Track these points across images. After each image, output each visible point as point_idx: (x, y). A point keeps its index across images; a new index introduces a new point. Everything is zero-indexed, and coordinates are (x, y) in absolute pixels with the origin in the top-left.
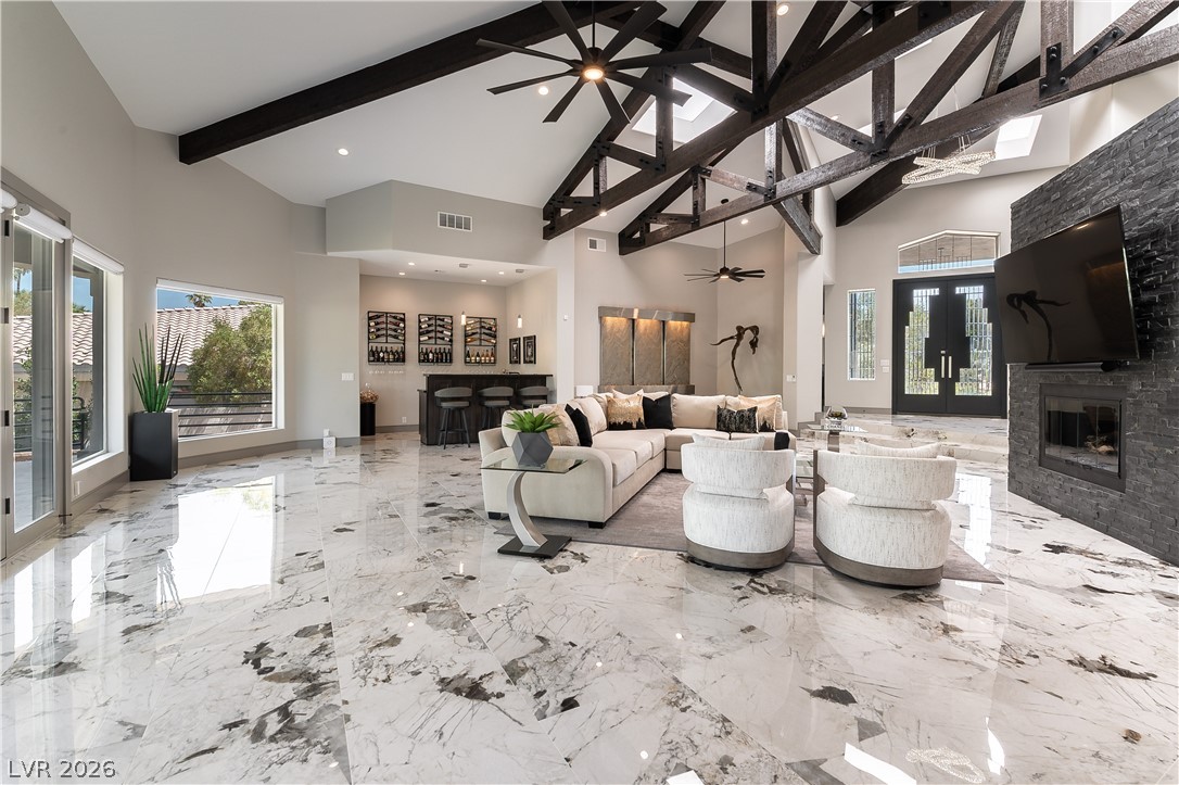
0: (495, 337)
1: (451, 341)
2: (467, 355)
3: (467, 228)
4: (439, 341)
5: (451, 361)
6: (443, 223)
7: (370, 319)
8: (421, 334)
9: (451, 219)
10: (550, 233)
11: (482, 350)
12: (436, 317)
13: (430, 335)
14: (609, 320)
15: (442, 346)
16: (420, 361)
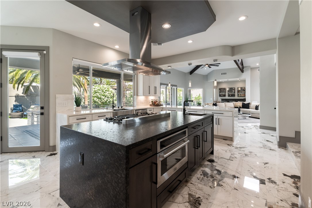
0: (245, 91)
1: (234, 92)
2: (238, 95)
3: (226, 74)
4: (232, 92)
5: (234, 96)
7: (219, 89)
8: (228, 91)
9: (223, 73)
11: (241, 94)
12: (231, 88)
13: (230, 91)
15: (232, 93)
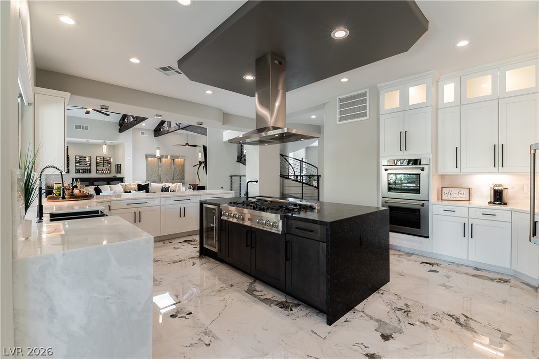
0: (110, 164)
1: (90, 165)
2: (98, 170)
3: (86, 129)
4: (84, 165)
5: (90, 173)
6: (76, 127)
8: (76, 163)
9: (80, 126)
10: (121, 131)
11: (104, 168)
12: (83, 157)
13: (81, 163)
14: (149, 159)
15: (85, 167)
16: (76, 173)
